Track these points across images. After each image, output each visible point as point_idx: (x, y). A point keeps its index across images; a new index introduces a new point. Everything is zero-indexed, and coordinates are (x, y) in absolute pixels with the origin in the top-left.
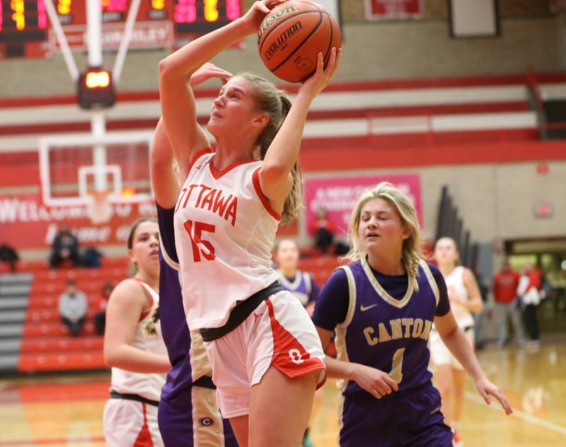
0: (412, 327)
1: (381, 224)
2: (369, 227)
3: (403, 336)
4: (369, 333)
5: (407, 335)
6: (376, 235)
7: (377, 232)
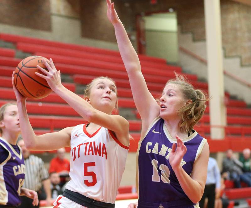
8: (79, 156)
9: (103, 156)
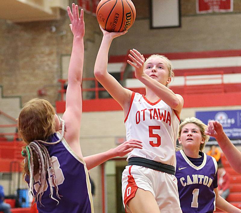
0: (203, 179)
1: (194, 134)
2: (188, 135)
3: (199, 182)
4: (182, 180)
5: (201, 182)
6: (192, 139)
7: (192, 138)
8: (144, 120)
9: (167, 122)
